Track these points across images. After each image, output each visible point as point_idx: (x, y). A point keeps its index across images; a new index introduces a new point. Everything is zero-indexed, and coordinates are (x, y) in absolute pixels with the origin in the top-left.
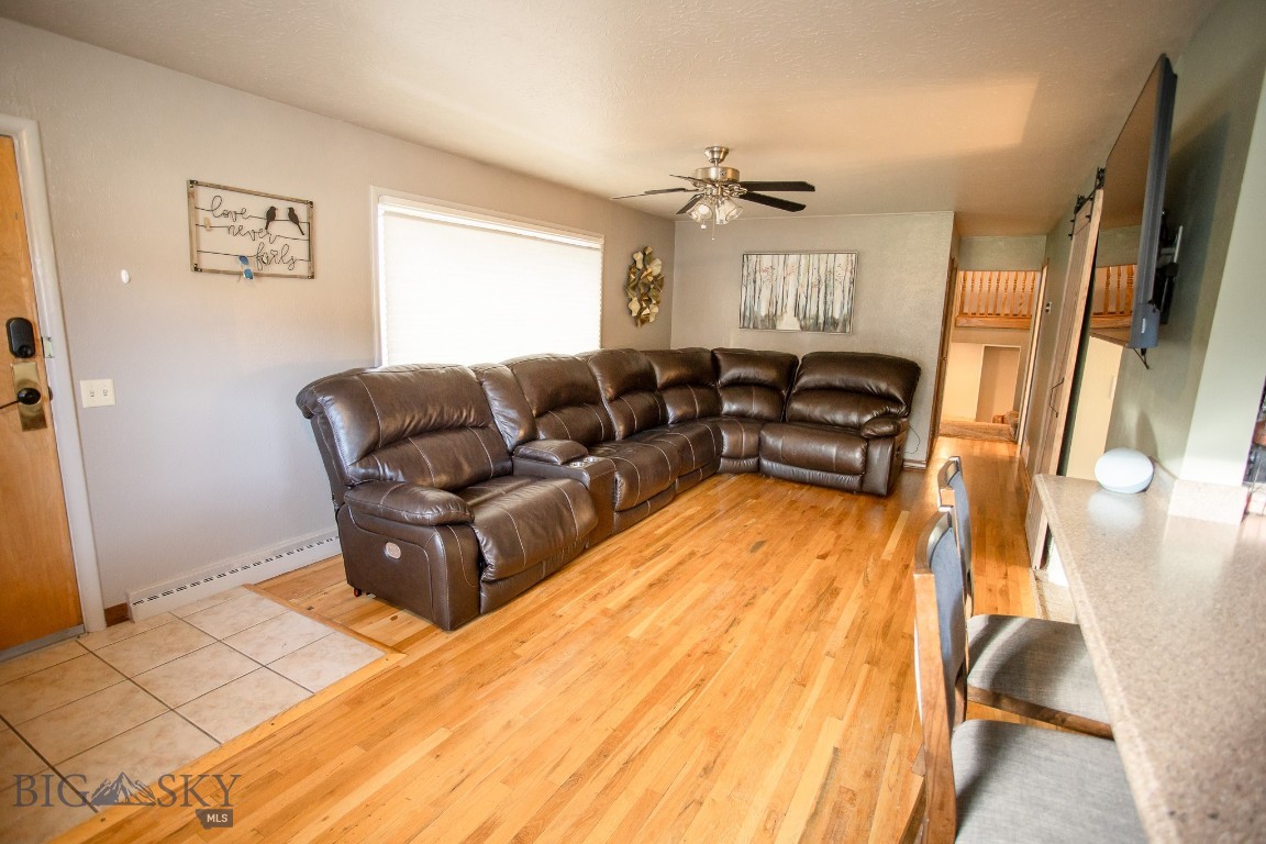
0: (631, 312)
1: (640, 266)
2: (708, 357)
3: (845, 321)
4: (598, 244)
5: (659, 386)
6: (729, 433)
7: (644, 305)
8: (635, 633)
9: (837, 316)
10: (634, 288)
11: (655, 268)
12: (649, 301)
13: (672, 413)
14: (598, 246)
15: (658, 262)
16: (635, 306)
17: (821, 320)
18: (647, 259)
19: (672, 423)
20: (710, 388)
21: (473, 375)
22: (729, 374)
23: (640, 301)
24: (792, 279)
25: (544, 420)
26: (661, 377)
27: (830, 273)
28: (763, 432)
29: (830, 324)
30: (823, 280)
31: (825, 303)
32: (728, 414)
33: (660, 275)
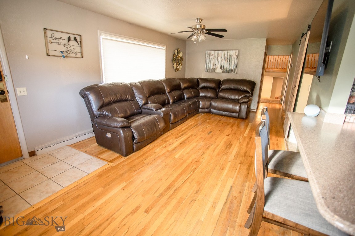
0: (174, 67)
1: (176, 54)
2: (196, 80)
3: (235, 70)
4: (164, 48)
5: (182, 89)
6: (202, 102)
7: (178, 66)
8: (177, 156)
9: (232, 68)
10: (175, 61)
11: (181, 55)
12: (179, 64)
13: (186, 96)
14: (165, 48)
15: (182, 53)
16: (175, 66)
17: (228, 70)
18: (178, 52)
19: (186, 99)
20: (197, 89)
21: (130, 86)
22: (202, 85)
23: (176, 64)
24: (220, 58)
25: (150, 98)
26: (183, 86)
27: (231, 56)
28: (211, 101)
29: (230, 71)
30: (229, 58)
31: (229, 65)
32: (202, 96)
33: (182, 57)
